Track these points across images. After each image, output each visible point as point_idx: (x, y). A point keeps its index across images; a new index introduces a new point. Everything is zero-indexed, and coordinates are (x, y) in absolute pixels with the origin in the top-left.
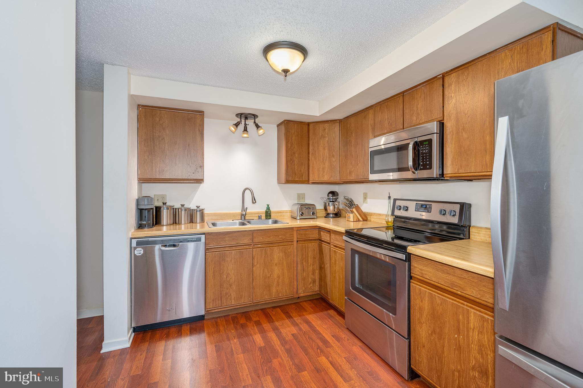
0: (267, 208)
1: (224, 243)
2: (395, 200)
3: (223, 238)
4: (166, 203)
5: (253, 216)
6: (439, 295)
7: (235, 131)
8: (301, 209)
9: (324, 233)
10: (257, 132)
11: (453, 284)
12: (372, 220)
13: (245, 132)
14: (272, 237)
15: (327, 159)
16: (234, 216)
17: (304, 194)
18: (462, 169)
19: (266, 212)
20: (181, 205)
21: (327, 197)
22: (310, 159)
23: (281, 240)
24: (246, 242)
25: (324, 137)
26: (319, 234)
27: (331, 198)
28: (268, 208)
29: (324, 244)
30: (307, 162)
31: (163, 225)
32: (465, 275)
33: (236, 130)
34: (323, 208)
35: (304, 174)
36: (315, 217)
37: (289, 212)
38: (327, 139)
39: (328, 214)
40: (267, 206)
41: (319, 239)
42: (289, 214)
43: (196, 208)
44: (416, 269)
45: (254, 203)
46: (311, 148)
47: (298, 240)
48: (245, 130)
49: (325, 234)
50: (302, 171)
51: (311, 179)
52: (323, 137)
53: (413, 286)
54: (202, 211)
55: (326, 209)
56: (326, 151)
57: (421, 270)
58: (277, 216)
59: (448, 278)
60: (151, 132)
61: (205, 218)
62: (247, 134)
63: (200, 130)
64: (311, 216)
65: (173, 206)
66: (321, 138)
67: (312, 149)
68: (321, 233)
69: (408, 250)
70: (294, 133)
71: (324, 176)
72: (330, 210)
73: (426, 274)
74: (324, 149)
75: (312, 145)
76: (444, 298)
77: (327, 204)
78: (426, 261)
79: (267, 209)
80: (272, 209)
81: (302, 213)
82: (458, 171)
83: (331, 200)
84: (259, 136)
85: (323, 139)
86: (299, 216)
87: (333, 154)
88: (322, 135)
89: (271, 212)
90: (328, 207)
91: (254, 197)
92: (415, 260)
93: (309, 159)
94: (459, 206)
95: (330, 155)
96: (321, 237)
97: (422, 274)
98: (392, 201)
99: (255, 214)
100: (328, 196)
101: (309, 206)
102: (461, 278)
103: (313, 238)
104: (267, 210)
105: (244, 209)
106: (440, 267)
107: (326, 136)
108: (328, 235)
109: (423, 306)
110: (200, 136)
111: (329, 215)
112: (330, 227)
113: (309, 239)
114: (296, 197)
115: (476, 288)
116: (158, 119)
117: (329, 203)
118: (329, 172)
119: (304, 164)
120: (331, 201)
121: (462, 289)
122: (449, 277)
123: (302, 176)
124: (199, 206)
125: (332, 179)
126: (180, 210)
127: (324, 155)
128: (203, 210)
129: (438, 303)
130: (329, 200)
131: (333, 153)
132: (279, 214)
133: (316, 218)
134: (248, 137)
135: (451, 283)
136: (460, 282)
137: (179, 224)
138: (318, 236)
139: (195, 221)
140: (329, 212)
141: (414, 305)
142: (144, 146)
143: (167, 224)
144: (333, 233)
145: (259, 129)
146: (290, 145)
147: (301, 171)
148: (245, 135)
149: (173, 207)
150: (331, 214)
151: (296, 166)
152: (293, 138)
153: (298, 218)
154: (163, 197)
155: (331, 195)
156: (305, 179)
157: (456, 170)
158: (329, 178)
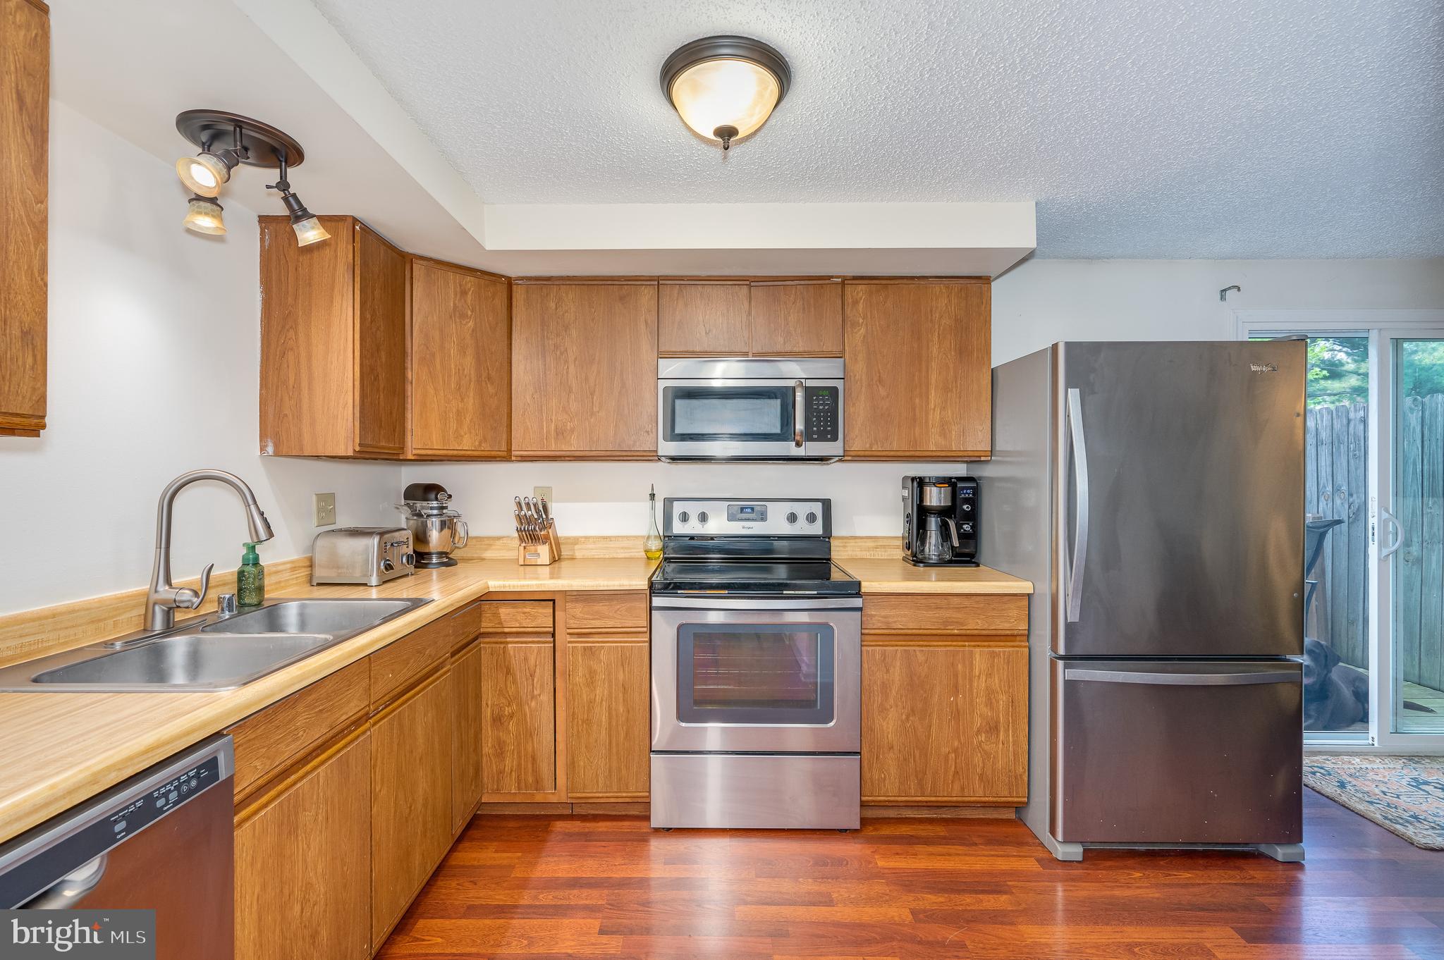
2: (669, 502)
6: (921, 649)
11: (947, 622)
12: (578, 554)
18: (877, 444)
23: (429, 662)
29: (511, 643)
32: (966, 602)
44: (874, 619)
53: (868, 651)
57: (885, 618)
59: (937, 615)
69: (864, 587)
73: (895, 622)
76: (931, 649)
78: (895, 598)
82: (871, 447)
92: (872, 604)
94: (820, 504)
97: (888, 623)
98: (659, 505)
102: (958, 609)
106: (923, 601)
109: (891, 679)
112: (572, 586)
115: (982, 617)
121: (962, 624)
122: (939, 613)
129: (920, 661)
135: (944, 622)
136: (959, 615)
141: (869, 685)
157: (868, 445)
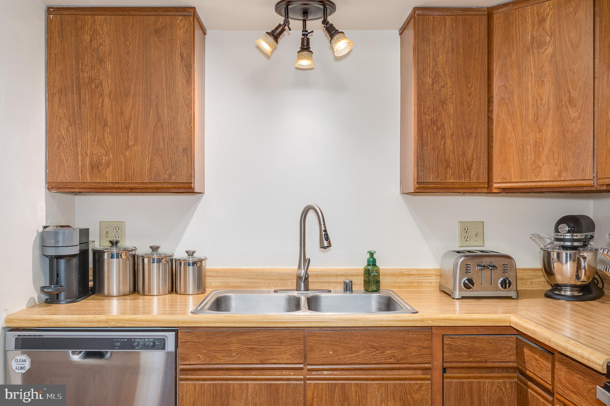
0: (368, 261)
1: (227, 359)
3: (225, 344)
4: (117, 242)
5: (332, 282)
7: (272, 52)
8: (466, 268)
9: (534, 355)
10: (332, 48)
13: (305, 53)
14: (362, 352)
15: (551, 113)
16: (280, 279)
17: (483, 223)
19: (367, 272)
20: (151, 247)
21: (552, 233)
22: (495, 117)
24: (288, 359)
25: (541, 44)
26: (520, 355)
27: (568, 236)
28: (372, 262)
30: (484, 129)
31: (110, 296)
33: (274, 49)
34: (539, 265)
35: (474, 164)
36: (513, 294)
37: (434, 273)
38: (550, 50)
39: (558, 285)
40: (368, 256)
41: (517, 368)
42: (435, 280)
43: (185, 256)
45: (325, 248)
46: (497, 83)
47: (446, 365)
48: (305, 47)
49: (537, 357)
50: (469, 156)
51: (496, 178)
52: (535, 45)
54: (198, 264)
55: (548, 270)
56: (548, 89)
58: (398, 285)
60: (74, 72)
61: (207, 281)
62: (310, 58)
63: (185, 55)
64: (498, 290)
65: (132, 250)
66: (528, 50)
67: (499, 88)
68: (523, 352)
70: (443, 44)
71: (539, 167)
72: (562, 274)
74: (541, 82)
75: (501, 73)
77: (554, 255)
79: (369, 265)
80: (382, 265)
81: (470, 281)
83: (568, 244)
84: (338, 59)
85: (535, 51)
86: (460, 290)
87: (570, 97)
88: (533, 37)
89: (381, 271)
90: (556, 265)
91: (325, 231)
93: (490, 119)
95: (561, 101)
96: (524, 362)
99: (337, 276)
100: (557, 231)
101: (494, 261)
103: (496, 365)
104: (370, 268)
105: (305, 261)
107: (548, 39)
108: (545, 362)
110: (185, 71)
111: (560, 290)
113: (483, 365)
114: (456, 230)
116: (87, 38)
117: (558, 255)
118: (556, 156)
119: (474, 134)
120: (565, 248)
123: (469, 169)
124: (194, 252)
125: (565, 176)
126: (146, 260)
127: (539, 102)
128: (201, 261)
130: (558, 243)
131: (569, 92)
132: (406, 279)
133: (514, 296)
134: (312, 69)
137: (144, 294)
138: (513, 358)
139: (182, 290)
140: (559, 279)
142: (59, 105)
143: (117, 295)
144: (562, 362)
145: (335, 38)
146: (429, 80)
147: (464, 154)
148: (305, 63)
149: (133, 253)
150: (566, 286)
151: (449, 142)
152: (441, 59)
153: (457, 295)
154: (119, 227)
155: (567, 229)
156: (478, 178)
158: (556, 173)
